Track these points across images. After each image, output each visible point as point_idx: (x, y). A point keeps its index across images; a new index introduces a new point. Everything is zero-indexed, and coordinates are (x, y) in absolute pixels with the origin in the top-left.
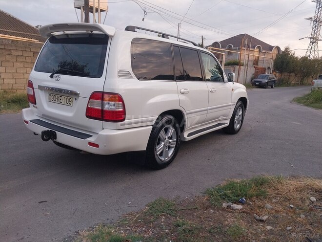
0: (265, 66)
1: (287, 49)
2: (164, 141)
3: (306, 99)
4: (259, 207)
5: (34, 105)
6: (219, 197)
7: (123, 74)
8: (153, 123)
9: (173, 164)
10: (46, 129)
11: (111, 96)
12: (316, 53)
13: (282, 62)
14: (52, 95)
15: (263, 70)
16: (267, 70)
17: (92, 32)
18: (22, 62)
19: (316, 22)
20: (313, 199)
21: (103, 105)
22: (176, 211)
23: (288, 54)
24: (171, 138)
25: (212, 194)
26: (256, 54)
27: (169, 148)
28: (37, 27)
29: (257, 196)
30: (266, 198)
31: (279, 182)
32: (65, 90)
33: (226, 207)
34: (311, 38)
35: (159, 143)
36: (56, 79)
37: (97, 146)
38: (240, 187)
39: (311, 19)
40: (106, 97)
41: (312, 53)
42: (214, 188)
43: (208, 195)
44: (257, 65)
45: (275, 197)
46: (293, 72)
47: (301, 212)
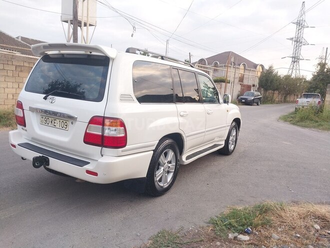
0: (250, 83)
1: (270, 67)
2: (163, 166)
3: (291, 117)
4: (266, 237)
5: (24, 128)
6: (224, 227)
7: (124, 98)
8: (154, 148)
9: (172, 190)
10: (38, 155)
11: (112, 121)
12: (298, 72)
13: (267, 80)
14: (44, 117)
15: (249, 88)
16: (252, 88)
17: (91, 53)
18: (3, 76)
19: (297, 42)
20: (317, 227)
21: (103, 131)
22: (182, 244)
23: (272, 72)
24: (170, 162)
25: (217, 224)
26: (242, 72)
27: (168, 172)
28: (17, 38)
29: (263, 225)
30: (271, 226)
31: (282, 209)
32: (60, 113)
33: (232, 238)
34: (292, 57)
35: (158, 169)
36: (51, 100)
37: (95, 174)
38: (244, 215)
39: (292, 39)
40: (107, 122)
41: (294, 71)
42: (217, 217)
43: (212, 225)
44: (242, 81)
45: (280, 226)
46: (277, 89)
47: (308, 241)
